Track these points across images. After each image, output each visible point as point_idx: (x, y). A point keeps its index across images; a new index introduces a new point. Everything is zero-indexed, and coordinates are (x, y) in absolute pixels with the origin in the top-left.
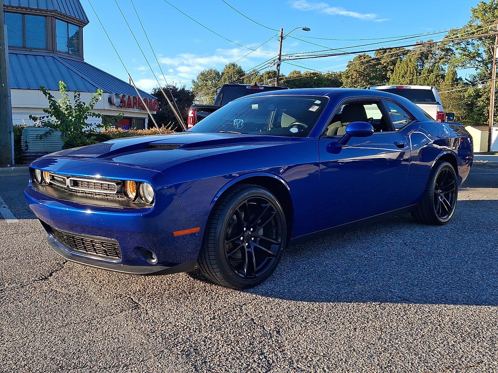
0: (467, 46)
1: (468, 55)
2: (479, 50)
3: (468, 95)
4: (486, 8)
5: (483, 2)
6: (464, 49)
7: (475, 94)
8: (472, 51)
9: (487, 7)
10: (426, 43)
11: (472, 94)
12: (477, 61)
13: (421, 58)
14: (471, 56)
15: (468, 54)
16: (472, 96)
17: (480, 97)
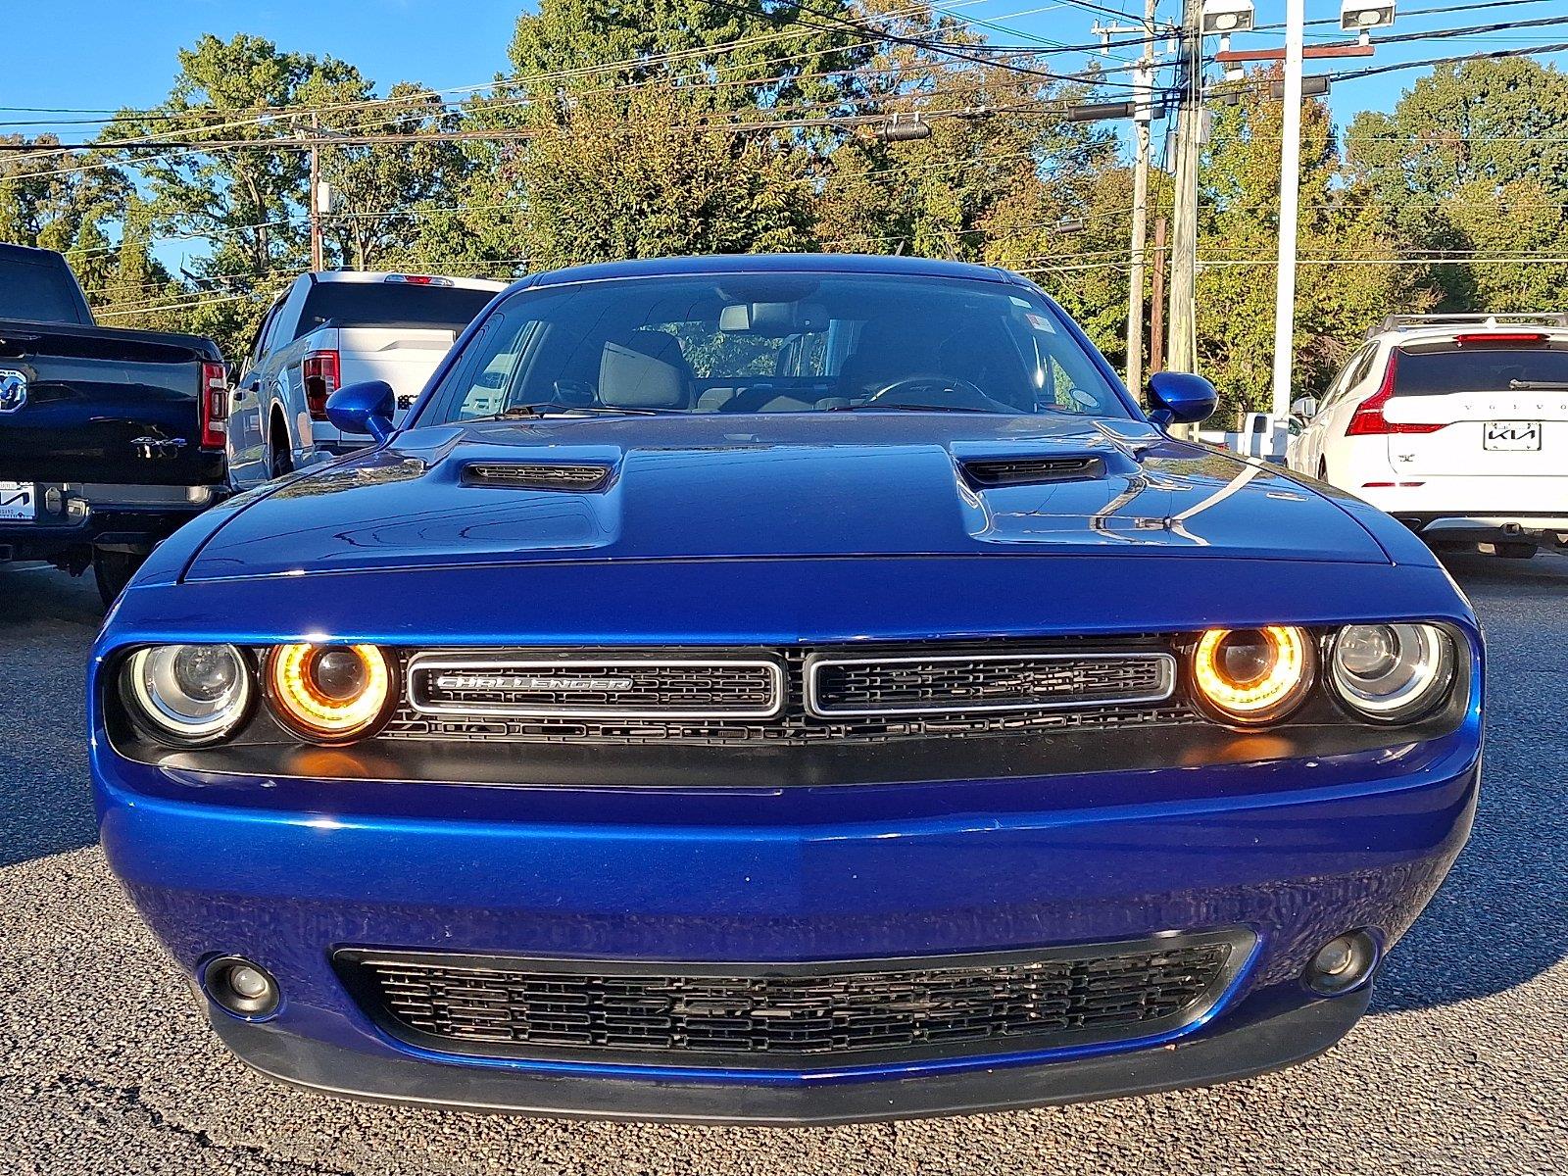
0: (175, 167)
1: (184, 197)
2: (212, 183)
3: (202, 322)
4: (225, 56)
5: (213, 37)
6: (170, 177)
7: (221, 319)
8: (194, 184)
9: (228, 53)
10: (33, 144)
11: (213, 319)
12: (210, 215)
13: (21, 193)
14: (194, 199)
15: (183, 194)
16: (213, 324)
17: (239, 327)
